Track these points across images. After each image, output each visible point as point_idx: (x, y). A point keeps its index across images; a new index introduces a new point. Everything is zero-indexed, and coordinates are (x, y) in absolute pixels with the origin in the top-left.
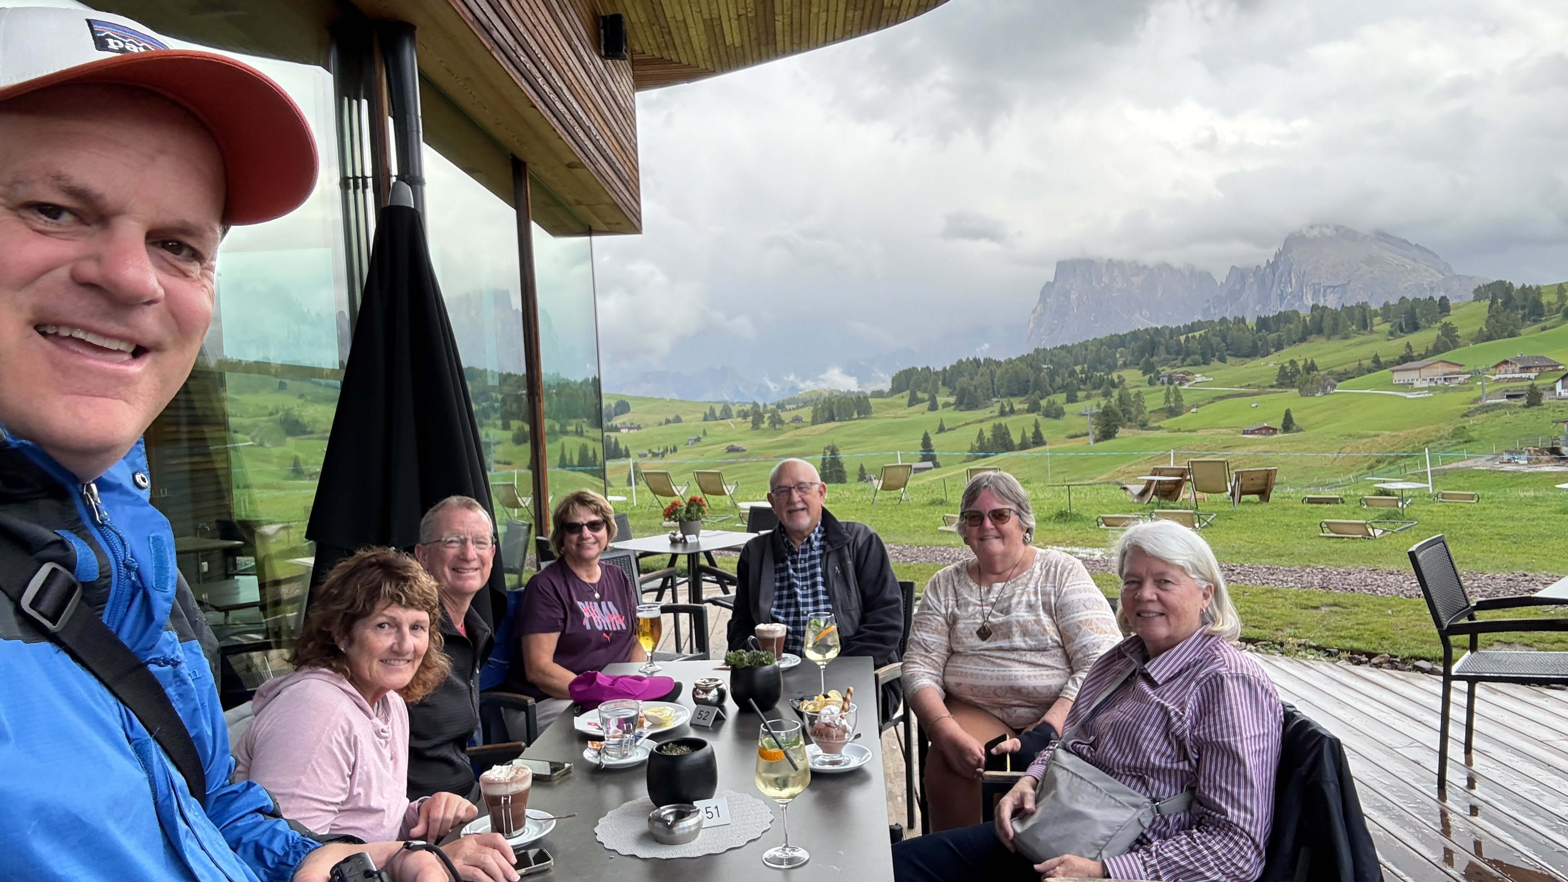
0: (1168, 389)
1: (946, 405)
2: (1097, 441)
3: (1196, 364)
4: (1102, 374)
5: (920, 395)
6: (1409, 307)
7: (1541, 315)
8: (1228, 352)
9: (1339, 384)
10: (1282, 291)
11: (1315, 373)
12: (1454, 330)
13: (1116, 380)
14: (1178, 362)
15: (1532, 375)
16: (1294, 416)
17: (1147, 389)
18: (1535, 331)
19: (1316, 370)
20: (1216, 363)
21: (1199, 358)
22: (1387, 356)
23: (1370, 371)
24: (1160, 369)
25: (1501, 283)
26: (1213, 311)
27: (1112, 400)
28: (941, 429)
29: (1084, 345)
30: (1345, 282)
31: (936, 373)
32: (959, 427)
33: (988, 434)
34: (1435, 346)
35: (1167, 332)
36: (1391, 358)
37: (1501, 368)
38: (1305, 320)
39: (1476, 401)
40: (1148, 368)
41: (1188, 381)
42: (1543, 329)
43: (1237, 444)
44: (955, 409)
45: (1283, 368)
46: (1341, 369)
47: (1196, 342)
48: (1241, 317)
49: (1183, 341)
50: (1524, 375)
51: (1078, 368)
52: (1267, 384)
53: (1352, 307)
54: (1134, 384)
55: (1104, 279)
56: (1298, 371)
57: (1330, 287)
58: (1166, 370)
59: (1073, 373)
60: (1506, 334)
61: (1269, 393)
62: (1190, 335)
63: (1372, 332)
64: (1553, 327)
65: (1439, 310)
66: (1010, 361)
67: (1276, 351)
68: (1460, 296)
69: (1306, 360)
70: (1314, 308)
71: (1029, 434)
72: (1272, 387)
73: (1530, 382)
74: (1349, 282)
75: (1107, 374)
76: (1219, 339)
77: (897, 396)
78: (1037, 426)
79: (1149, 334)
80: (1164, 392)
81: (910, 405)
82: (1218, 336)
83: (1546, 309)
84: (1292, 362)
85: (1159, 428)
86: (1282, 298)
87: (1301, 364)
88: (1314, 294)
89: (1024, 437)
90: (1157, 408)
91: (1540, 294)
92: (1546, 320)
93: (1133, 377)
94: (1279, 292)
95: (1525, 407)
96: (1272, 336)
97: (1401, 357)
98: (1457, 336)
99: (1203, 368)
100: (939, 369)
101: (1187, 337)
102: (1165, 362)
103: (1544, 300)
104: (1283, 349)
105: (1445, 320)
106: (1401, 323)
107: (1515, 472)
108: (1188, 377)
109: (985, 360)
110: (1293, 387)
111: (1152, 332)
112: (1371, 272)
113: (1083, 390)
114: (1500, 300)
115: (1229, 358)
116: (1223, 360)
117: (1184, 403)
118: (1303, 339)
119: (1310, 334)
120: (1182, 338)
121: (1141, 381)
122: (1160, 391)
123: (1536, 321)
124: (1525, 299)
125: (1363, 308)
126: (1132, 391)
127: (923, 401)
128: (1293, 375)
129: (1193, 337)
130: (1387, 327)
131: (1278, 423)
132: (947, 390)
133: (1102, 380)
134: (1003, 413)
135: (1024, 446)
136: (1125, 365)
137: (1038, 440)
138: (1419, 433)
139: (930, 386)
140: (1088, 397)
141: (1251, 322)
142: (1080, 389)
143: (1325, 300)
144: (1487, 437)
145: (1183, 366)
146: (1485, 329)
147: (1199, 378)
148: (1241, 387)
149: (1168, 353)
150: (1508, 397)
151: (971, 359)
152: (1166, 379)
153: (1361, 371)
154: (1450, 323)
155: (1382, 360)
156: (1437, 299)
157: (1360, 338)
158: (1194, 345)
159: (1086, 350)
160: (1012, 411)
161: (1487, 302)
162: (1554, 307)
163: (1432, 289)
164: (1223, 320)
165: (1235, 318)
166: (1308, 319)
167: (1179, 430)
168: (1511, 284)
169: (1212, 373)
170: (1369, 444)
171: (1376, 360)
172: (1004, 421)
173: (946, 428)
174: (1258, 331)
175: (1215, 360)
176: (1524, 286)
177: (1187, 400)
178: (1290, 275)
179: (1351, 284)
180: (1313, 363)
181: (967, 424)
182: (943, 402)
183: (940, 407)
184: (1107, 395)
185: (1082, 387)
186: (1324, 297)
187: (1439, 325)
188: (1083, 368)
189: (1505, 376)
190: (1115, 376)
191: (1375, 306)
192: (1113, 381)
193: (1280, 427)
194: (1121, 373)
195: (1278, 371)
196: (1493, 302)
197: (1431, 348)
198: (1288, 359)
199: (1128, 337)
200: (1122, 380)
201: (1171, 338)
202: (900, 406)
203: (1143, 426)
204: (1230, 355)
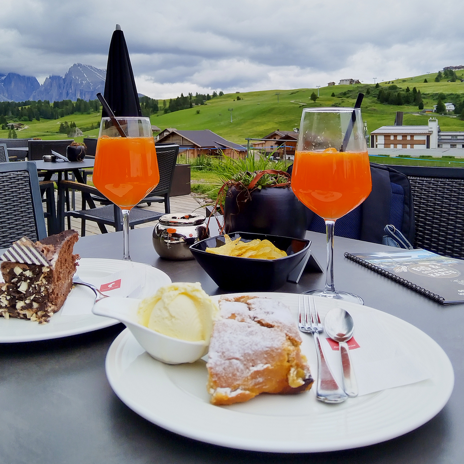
8: (40, 116)
9: (83, 133)
11: (75, 127)
14: (17, 119)
20: (35, 121)
23: (96, 128)
35: (13, 104)
40: (2, 122)
41: (20, 128)
45: (62, 125)
46: (85, 127)
48: (47, 100)
52: (56, 131)
61: (56, 135)
69: (72, 122)
70: (79, 100)
82: (37, 108)
86: (68, 94)
87: (69, 124)
88: (81, 94)
94: (67, 92)
96: (60, 111)
99: (29, 122)
110: (66, 133)
111: (6, 104)
115: (41, 119)
116: (38, 120)
120: (20, 108)
145: (19, 121)
147: (26, 127)
152: (10, 127)
158: (25, 112)
165: (45, 101)
169: (33, 125)
174: (54, 107)
175: (35, 119)
178: (71, 84)
180: (74, 123)
195: (60, 126)
204: (41, 117)
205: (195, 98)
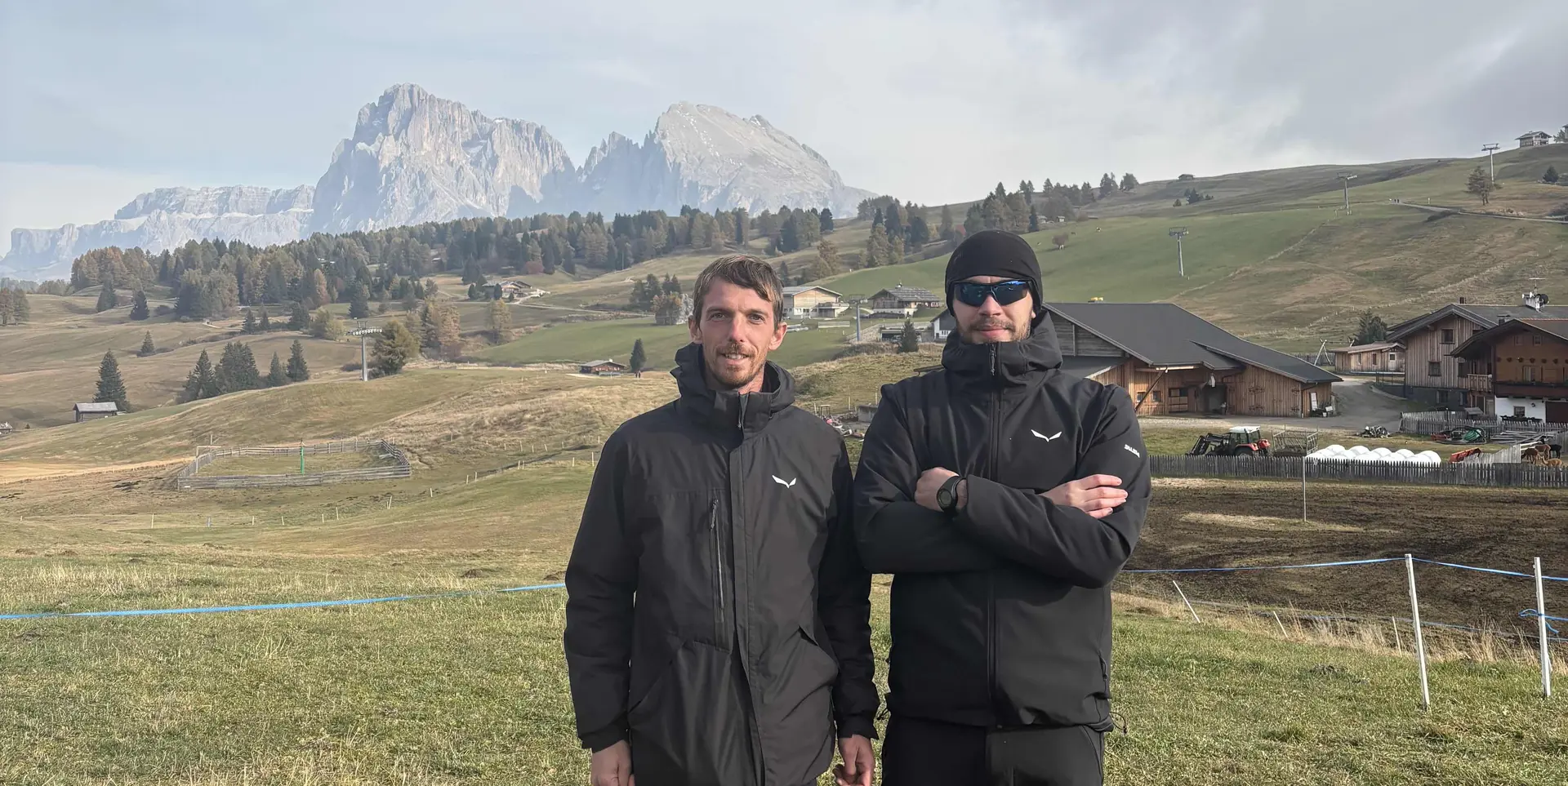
0: (494, 304)
1: (162, 312)
2: (373, 376)
4: (406, 278)
5: (117, 292)
7: (924, 241)
8: (578, 260)
11: (675, 293)
12: (834, 251)
15: (911, 311)
16: (646, 349)
18: (916, 260)
19: (678, 290)
20: (560, 273)
24: (486, 277)
26: (564, 204)
28: (146, 350)
31: (150, 260)
32: (172, 347)
33: (215, 361)
34: (812, 267)
35: (501, 226)
37: (879, 300)
38: (671, 224)
41: (523, 295)
42: (927, 256)
44: (171, 320)
45: (640, 285)
47: (537, 244)
49: (519, 240)
50: (902, 310)
51: (372, 268)
52: (620, 306)
53: (727, 212)
54: (448, 295)
56: (656, 290)
58: (493, 280)
59: (364, 275)
60: (887, 261)
61: (620, 317)
62: (530, 233)
63: (746, 245)
64: (937, 255)
65: (820, 226)
66: (271, 250)
67: (635, 262)
68: (844, 211)
71: (284, 362)
72: (625, 309)
73: (904, 319)
75: (413, 279)
76: (566, 241)
77: (78, 293)
78: (296, 349)
79: (476, 226)
80: (488, 309)
83: (930, 234)
84: (650, 278)
85: (474, 359)
87: (661, 281)
89: (275, 366)
90: (476, 330)
91: (925, 216)
92: (931, 246)
93: (448, 287)
95: (898, 348)
96: (632, 244)
98: (837, 257)
103: (929, 223)
104: (642, 261)
105: (826, 238)
106: (779, 238)
108: (522, 290)
109: (233, 244)
110: (650, 310)
111: (481, 224)
113: (376, 300)
114: (884, 220)
115: (577, 268)
116: (571, 271)
118: (668, 251)
119: (676, 245)
121: (458, 292)
122: (484, 306)
123: (920, 247)
124: (910, 220)
125: (740, 215)
127: (121, 304)
128: (651, 296)
129: (534, 236)
130: (763, 241)
131: (624, 358)
132: (165, 289)
133: (404, 286)
134: (249, 329)
135: (273, 380)
136: (441, 268)
137: (297, 371)
140: (379, 311)
141: (608, 222)
142: (371, 299)
145: (514, 274)
146: (865, 253)
147: (536, 291)
148: (589, 308)
149: (500, 254)
150: (885, 336)
151: (211, 241)
152: (493, 290)
154: (830, 243)
156: (820, 212)
158: (534, 247)
159: (389, 241)
160: (265, 326)
161: (871, 221)
162: (937, 233)
163: (815, 200)
164: (575, 217)
167: (502, 363)
168: (897, 201)
169: (555, 286)
172: (244, 340)
173: (156, 347)
174: (615, 234)
176: (909, 204)
180: (675, 279)
185: (374, 295)
186: (698, 198)
188: (380, 268)
190: (423, 282)
191: (752, 215)
192: (420, 289)
194: (431, 279)
196: (877, 221)
197: (807, 271)
198: (646, 275)
200: (433, 288)
201: (506, 234)
202: (81, 309)
205: (1045, 199)
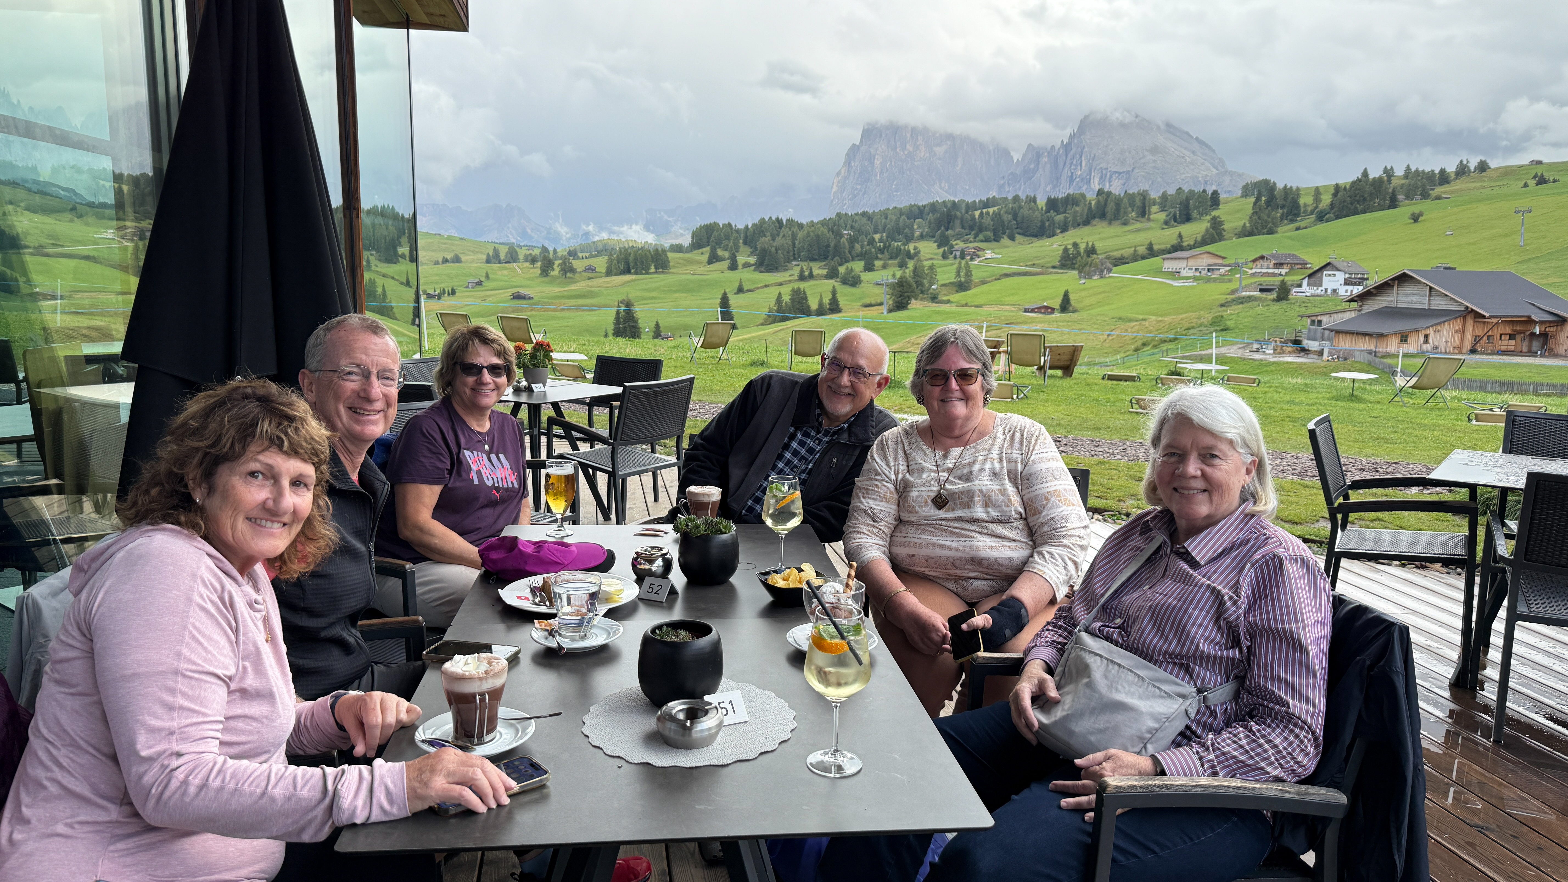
0: (960, 263)
1: (747, 265)
2: (890, 311)
3: (987, 240)
4: (900, 244)
5: (720, 252)
6: (1184, 197)
7: (1297, 215)
8: (1018, 230)
9: (1115, 269)
10: (1072, 173)
11: (1095, 256)
12: (1221, 223)
13: (912, 251)
14: (971, 237)
15: (1283, 272)
16: (1072, 297)
17: (940, 262)
18: (1290, 230)
19: (1096, 253)
20: (1005, 241)
21: (990, 234)
22: (1160, 244)
23: (1143, 258)
24: (954, 243)
25: (1266, 182)
26: (1007, 189)
27: (907, 271)
28: (740, 290)
29: (885, 214)
30: (1130, 169)
31: (738, 231)
32: (758, 288)
33: (786, 298)
34: (1203, 237)
35: (963, 206)
36: (1163, 247)
37: (1258, 263)
38: (1090, 204)
39: (1233, 292)
40: (943, 242)
41: (978, 257)
42: (1298, 229)
43: (1018, 320)
44: (754, 270)
45: (1066, 250)
46: (1117, 254)
47: (989, 219)
48: (1032, 196)
49: (977, 216)
50: (1276, 271)
51: (877, 237)
52: (1050, 265)
53: (1134, 193)
54: (928, 256)
55: (908, 146)
56: (1079, 253)
57: (1116, 172)
58: (959, 245)
59: (872, 242)
60: (1265, 231)
61: (1051, 273)
62: (984, 211)
63: (1149, 219)
64: (1306, 228)
65: (1209, 203)
66: (812, 224)
67: (1061, 232)
68: (1229, 192)
69: (1087, 243)
70: (1100, 192)
71: (826, 301)
72: (1054, 267)
73: (1281, 278)
74: (1134, 168)
75: (904, 245)
76: (1010, 217)
77: (696, 252)
78: (834, 293)
79: (946, 207)
80: (955, 266)
81: (710, 262)
82: (1010, 214)
83: (1302, 210)
84: (1075, 245)
85: (948, 302)
86: (1071, 180)
87: (1082, 247)
88: (1101, 178)
89: (821, 304)
90: (948, 281)
91: (1298, 195)
92: (1302, 220)
93: (928, 249)
94: (1070, 174)
95: (1274, 300)
96: (1059, 218)
97: (1173, 246)
98: (1223, 229)
99: (994, 244)
100: (741, 226)
101: (982, 213)
102: (959, 237)
103: (1302, 201)
104: (1067, 231)
105: (1215, 213)
106: (1175, 213)
107: (1262, 360)
108: (979, 253)
109: (788, 221)
110: (1074, 269)
111: (949, 205)
112: (1154, 161)
113: (881, 259)
114: (1263, 198)
115: (1018, 237)
116: (1012, 238)
117: (973, 278)
118: (1087, 223)
119: (1094, 218)
120: (977, 213)
121: (936, 254)
122: (952, 264)
123: (1292, 221)
124: (1285, 199)
125: (1144, 196)
126: (927, 264)
127: (722, 259)
128: (1075, 257)
129: (988, 213)
130: (1162, 216)
131: (1056, 303)
132: (748, 250)
133: (899, 250)
134: (802, 278)
135: (820, 312)
136: (922, 237)
137: (835, 307)
138: (1182, 319)
139: (731, 244)
140: (884, 267)
141: (1041, 202)
142: (877, 258)
143: (1110, 186)
144: (1241, 326)
145: (975, 241)
146: (1248, 225)
147: (989, 254)
148: (1026, 266)
149: (963, 227)
150: (1262, 290)
151: (774, 219)
152: (958, 254)
153: (1136, 258)
154: (1218, 217)
155: (1156, 247)
156: (1210, 192)
157: (1138, 225)
158: (987, 221)
159: (886, 218)
160: (811, 276)
161: (1253, 199)
162: (1309, 209)
163: (1206, 183)
164: (1016, 198)
165: (1027, 197)
166: (1093, 203)
167: (966, 305)
168: (1275, 184)
169: (1001, 250)
170: (1136, 327)
171: (1150, 247)
172: (803, 285)
173: (745, 289)
174: (1048, 211)
175: (1005, 237)
176: (1285, 186)
177: (976, 275)
178: (1081, 157)
179: (1136, 171)
180: (1093, 247)
181: (766, 286)
182: (743, 262)
183: (740, 267)
184: (902, 265)
185: (879, 256)
186: (1110, 182)
187: (1208, 217)
188: (882, 236)
189: (1258, 270)
190: (911, 247)
191: (1155, 195)
192: (909, 252)
193: (1057, 307)
194: (917, 245)
195: (1061, 252)
196: (1258, 199)
197: (1199, 239)
198: (1071, 241)
199: (927, 208)
200: (917, 253)
201: (967, 212)
202: (699, 263)
203: (934, 299)
204: (1019, 234)
205: (1403, 181)
